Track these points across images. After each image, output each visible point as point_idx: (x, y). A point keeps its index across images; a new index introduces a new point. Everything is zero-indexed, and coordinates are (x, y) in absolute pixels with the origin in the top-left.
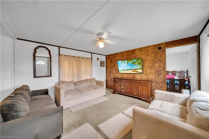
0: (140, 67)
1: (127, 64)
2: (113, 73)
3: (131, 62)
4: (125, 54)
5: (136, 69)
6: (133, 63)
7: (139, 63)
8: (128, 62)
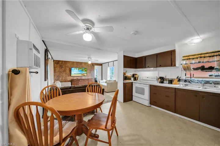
0: (86, 73)
1: (78, 70)
2: (63, 76)
3: (81, 69)
4: (75, 64)
5: (84, 74)
6: (82, 70)
7: (86, 71)
8: (79, 69)
